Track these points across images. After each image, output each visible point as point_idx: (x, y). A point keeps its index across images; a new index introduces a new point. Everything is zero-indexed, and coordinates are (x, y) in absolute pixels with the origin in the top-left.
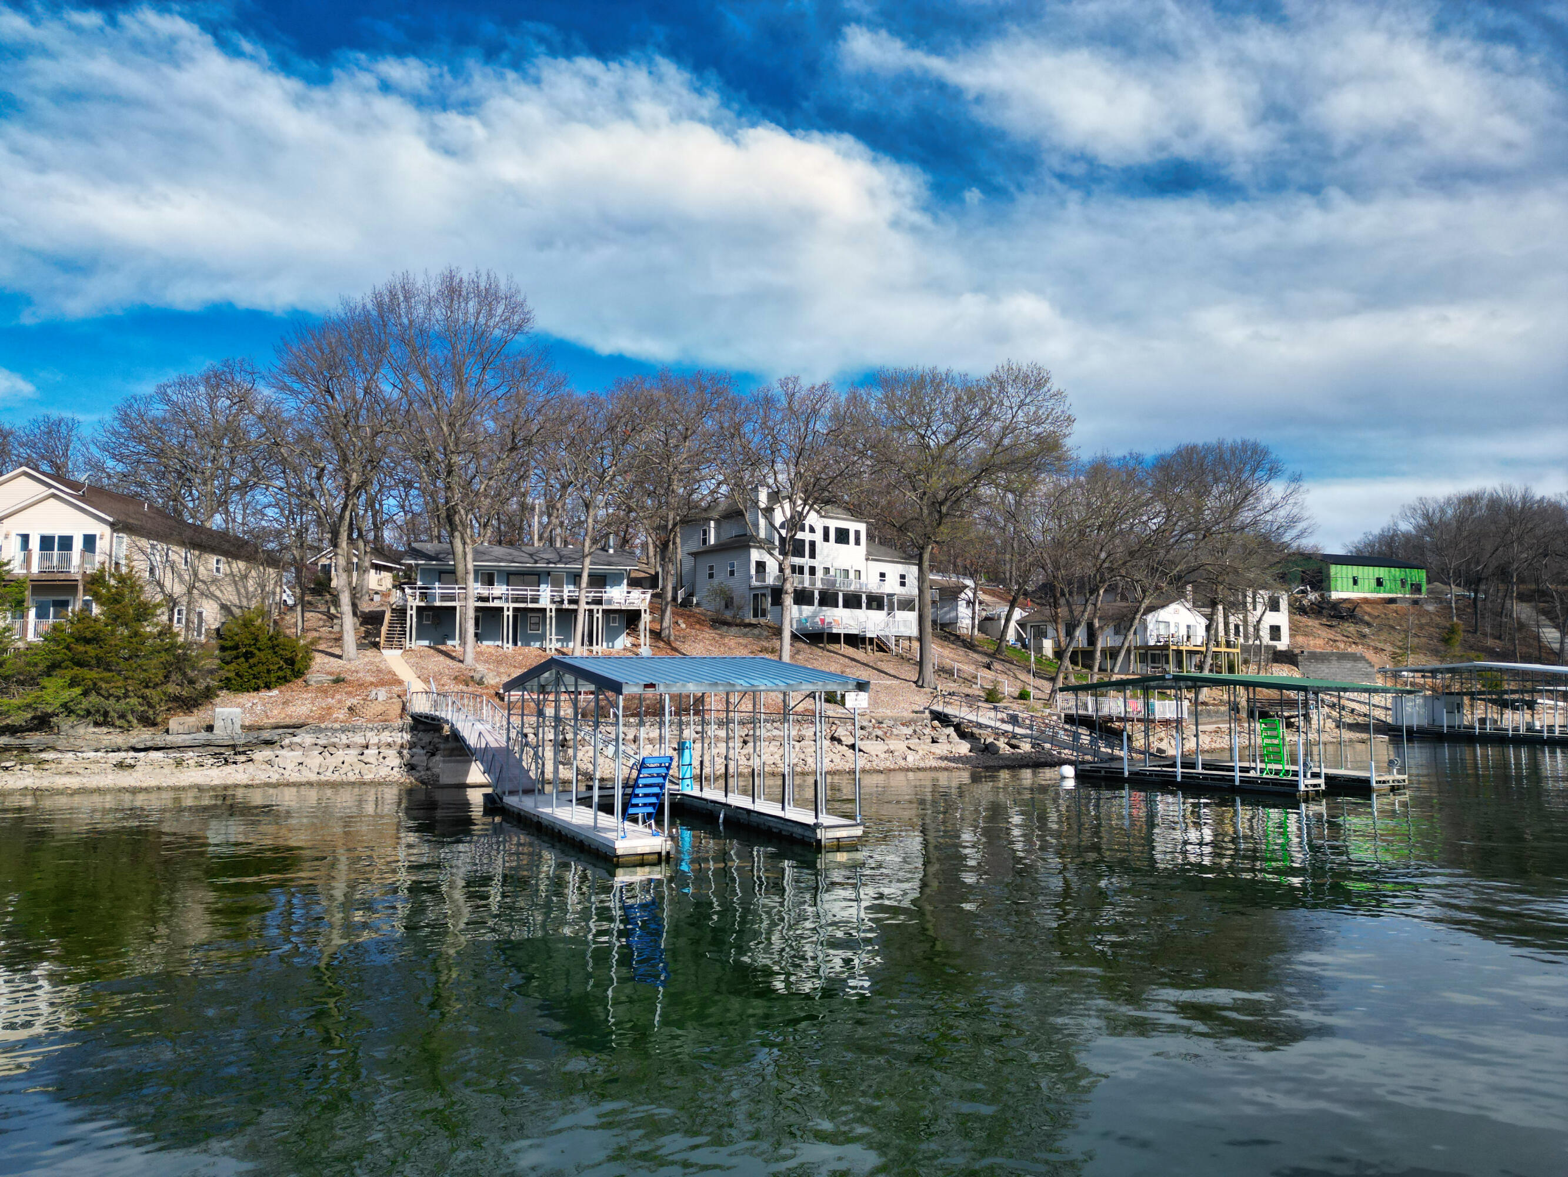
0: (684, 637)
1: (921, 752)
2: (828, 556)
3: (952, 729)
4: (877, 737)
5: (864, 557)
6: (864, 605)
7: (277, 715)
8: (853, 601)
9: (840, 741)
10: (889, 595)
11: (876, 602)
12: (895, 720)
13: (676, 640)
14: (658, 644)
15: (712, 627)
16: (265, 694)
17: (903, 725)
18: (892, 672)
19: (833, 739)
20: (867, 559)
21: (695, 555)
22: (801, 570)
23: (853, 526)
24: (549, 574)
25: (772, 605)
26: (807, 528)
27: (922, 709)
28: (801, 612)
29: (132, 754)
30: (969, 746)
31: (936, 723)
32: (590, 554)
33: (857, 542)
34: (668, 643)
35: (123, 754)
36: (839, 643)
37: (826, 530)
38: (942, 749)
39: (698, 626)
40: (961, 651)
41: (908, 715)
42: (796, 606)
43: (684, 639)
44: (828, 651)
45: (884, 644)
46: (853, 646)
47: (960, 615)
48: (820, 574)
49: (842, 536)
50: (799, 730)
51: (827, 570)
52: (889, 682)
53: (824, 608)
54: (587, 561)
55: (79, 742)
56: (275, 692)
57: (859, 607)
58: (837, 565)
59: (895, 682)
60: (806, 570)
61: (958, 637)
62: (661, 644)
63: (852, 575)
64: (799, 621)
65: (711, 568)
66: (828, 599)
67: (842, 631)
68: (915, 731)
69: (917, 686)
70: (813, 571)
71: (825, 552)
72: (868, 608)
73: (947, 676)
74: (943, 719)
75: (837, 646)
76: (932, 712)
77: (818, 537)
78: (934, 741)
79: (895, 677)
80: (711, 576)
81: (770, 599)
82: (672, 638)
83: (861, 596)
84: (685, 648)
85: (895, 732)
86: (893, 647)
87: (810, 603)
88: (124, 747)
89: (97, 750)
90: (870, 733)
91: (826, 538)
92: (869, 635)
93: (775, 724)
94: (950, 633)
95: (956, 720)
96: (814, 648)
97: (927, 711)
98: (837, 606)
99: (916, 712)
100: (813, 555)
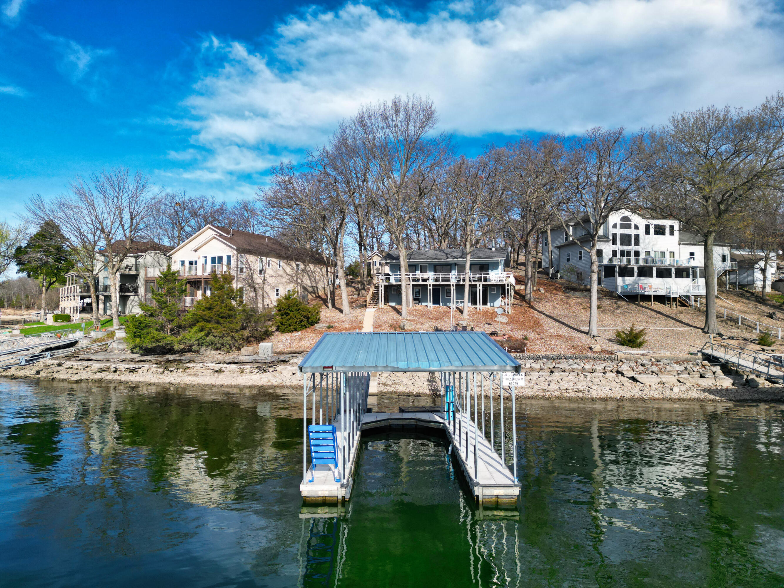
0: (541, 299)
1: (688, 385)
2: (649, 244)
3: (718, 368)
4: (653, 372)
5: (677, 243)
6: (673, 275)
7: (295, 346)
8: (664, 273)
9: (622, 374)
10: (693, 268)
11: (682, 273)
12: (672, 359)
13: (535, 301)
14: (521, 304)
15: (564, 292)
16: (295, 334)
17: (677, 363)
18: (687, 321)
19: (618, 372)
20: (679, 244)
21: (559, 247)
22: (629, 253)
23: (667, 223)
24: (456, 264)
25: (605, 277)
26: (633, 226)
27: (696, 351)
28: (624, 281)
29: (225, 365)
30: (731, 381)
31: (706, 362)
32: (470, 252)
33: (672, 233)
34: (529, 303)
35: (221, 365)
36: (651, 301)
37: (647, 228)
38: (708, 382)
39: (554, 292)
40: (752, 305)
41: (683, 355)
42: (621, 278)
43: (540, 300)
44: (642, 306)
45: (686, 301)
46: (662, 303)
47: (755, 279)
48: (642, 255)
49: (660, 231)
50: (594, 365)
51: (648, 253)
52: (681, 329)
53: (642, 278)
54: (469, 257)
55: (206, 358)
56: (299, 333)
57: (670, 276)
58: (656, 249)
59: (687, 329)
60: (633, 254)
61: (753, 294)
62: (524, 304)
63: (667, 255)
64: (622, 287)
65: (569, 255)
66: (645, 272)
67: (652, 294)
68: (686, 369)
69: (704, 332)
70: (637, 254)
71: (647, 241)
72: (676, 277)
73: (733, 324)
74: (713, 360)
75: (649, 303)
76: (703, 354)
77: (641, 232)
78: (701, 376)
79: (688, 325)
80: (569, 260)
81: (603, 273)
82: (532, 300)
83: (670, 270)
84: (540, 306)
85: (668, 368)
86: (693, 303)
87: (632, 275)
88: (223, 361)
89: (212, 363)
90: (647, 369)
91: (647, 232)
92: (672, 296)
93: (576, 361)
94: (747, 291)
95: (723, 361)
96: (631, 304)
97: (699, 354)
98: (652, 276)
99: (691, 354)
100: (637, 243)
